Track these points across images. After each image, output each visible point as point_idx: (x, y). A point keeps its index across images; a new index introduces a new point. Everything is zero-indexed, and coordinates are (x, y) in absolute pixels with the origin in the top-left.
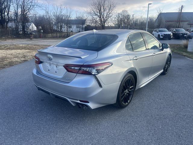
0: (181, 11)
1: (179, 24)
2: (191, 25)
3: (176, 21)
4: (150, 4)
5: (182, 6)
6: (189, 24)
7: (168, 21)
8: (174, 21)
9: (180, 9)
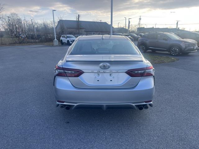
0: (79, 19)
1: (79, 31)
2: (87, 32)
3: (76, 29)
4: (55, 10)
5: (79, 15)
6: (85, 31)
7: (69, 28)
8: (74, 28)
9: (78, 17)
